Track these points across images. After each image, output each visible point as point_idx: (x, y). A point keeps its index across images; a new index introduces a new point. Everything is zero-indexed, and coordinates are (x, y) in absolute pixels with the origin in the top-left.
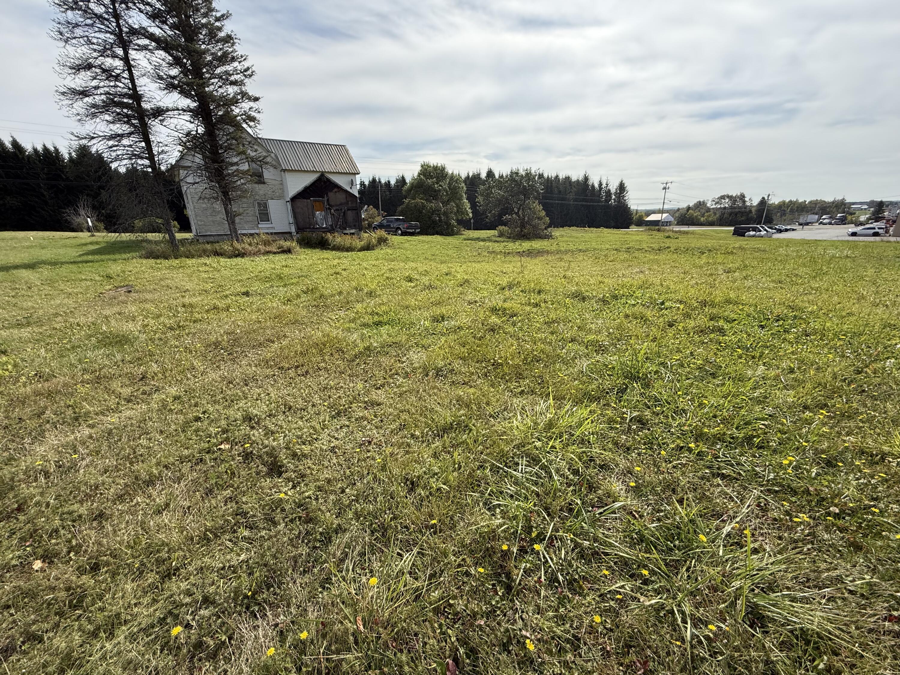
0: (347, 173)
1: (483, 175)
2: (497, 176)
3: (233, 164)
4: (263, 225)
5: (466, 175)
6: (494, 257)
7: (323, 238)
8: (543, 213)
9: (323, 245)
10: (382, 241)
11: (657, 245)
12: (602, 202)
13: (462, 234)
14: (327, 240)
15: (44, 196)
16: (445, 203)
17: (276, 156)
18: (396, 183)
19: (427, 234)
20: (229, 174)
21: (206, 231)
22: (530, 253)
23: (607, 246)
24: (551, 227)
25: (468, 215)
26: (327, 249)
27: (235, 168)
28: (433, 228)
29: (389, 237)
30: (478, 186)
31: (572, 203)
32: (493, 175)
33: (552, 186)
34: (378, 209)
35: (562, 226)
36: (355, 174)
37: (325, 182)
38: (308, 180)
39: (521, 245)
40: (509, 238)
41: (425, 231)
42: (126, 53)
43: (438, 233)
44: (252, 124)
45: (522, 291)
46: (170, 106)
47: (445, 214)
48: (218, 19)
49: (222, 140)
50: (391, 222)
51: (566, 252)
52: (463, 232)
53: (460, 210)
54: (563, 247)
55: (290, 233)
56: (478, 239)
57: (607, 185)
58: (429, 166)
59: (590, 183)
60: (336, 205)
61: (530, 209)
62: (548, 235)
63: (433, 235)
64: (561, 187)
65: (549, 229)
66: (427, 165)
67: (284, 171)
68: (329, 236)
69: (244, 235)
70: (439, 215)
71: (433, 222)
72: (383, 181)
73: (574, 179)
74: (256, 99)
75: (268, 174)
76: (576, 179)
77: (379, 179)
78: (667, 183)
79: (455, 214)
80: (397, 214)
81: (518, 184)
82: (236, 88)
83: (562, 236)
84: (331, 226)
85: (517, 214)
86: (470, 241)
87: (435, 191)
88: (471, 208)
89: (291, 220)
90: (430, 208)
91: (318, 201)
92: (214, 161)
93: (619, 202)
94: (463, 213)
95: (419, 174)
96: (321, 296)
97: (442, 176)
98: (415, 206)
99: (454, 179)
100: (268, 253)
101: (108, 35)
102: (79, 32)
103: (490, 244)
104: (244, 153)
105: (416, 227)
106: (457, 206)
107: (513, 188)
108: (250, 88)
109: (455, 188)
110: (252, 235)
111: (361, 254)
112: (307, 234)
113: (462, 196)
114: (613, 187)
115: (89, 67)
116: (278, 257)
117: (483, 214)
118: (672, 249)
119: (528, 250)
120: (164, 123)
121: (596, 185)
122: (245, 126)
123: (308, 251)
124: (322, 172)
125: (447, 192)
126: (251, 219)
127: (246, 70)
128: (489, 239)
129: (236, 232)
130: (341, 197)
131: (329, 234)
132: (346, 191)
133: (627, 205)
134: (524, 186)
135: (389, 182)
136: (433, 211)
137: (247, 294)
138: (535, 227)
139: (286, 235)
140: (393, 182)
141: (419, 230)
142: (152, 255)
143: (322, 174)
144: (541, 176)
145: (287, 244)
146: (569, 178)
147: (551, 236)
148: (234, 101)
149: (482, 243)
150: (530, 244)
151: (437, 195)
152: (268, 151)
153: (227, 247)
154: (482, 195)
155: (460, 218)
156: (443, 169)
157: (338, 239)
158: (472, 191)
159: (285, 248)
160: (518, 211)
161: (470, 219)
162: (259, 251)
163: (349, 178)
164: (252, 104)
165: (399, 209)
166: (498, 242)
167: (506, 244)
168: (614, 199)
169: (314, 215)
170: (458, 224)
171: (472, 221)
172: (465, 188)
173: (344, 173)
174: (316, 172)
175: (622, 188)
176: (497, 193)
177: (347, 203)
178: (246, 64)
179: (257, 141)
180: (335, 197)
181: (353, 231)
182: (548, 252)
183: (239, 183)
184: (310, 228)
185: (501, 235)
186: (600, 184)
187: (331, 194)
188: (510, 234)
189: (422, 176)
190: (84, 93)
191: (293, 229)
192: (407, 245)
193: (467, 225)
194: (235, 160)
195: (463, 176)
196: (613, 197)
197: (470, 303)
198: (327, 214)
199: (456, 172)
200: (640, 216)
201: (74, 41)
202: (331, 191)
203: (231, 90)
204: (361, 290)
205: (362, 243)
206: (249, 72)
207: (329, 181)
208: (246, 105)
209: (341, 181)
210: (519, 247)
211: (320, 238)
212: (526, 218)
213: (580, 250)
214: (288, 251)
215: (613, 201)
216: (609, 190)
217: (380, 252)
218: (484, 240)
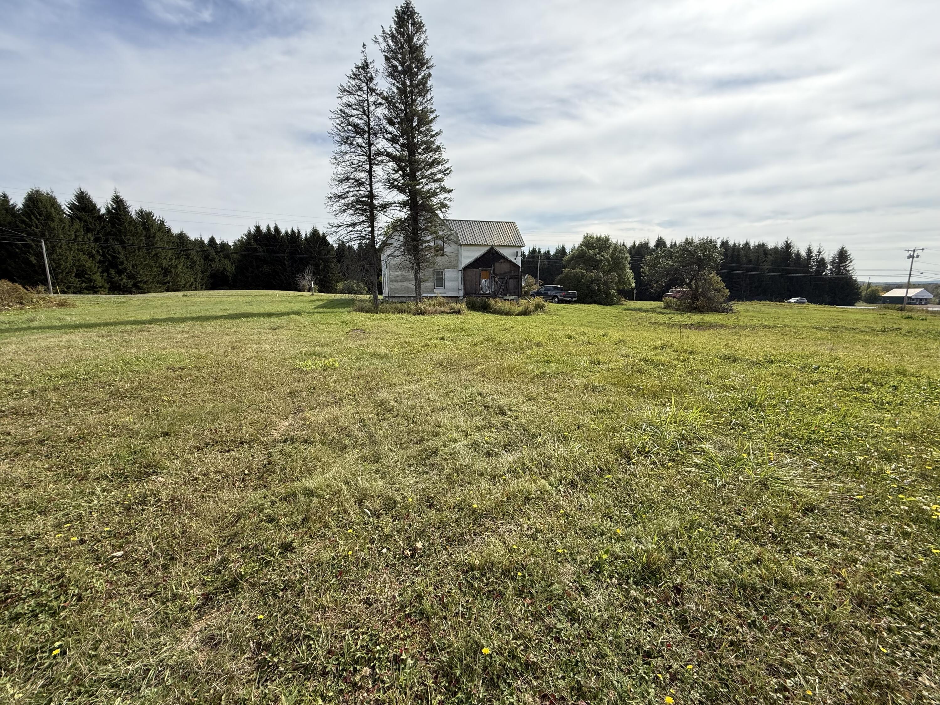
0: (513, 246)
1: (652, 244)
2: (668, 245)
3: (426, 242)
4: (438, 290)
5: (632, 244)
6: (655, 328)
7: (486, 302)
8: (722, 285)
9: (485, 308)
10: (539, 307)
11: (880, 325)
12: (812, 273)
13: (622, 304)
14: (489, 304)
15: (285, 265)
16: (606, 273)
17: (456, 233)
18: (556, 253)
19: (584, 303)
20: (422, 250)
21: (395, 293)
22: (699, 327)
23: (805, 324)
24: (734, 300)
25: (631, 285)
26: (488, 312)
27: (427, 244)
28: (591, 297)
29: (546, 304)
30: (643, 256)
31: (766, 273)
32: (664, 245)
33: (738, 255)
34: (535, 277)
35: (749, 299)
36: (520, 247)
37: (493, 254)
38: (479, 252)
39: (690, 317)
40: (677, 310)
41: (582, 300)
42: (371, 168)
43: (595, 302)
44: (444, 210)
45: (674, 351)
46: (391, 200)
47: (605, 283)
48: (432, 136)
49: (421, 224)
50: (549, 290)
51: (746, 327)
52: (624, 303)
53: (622, 280)
54: (744, 321)
55: (458, 297)
56: (640, 310)
57: (820, 252)
58: (591, 237)
59: (794, 250)
60: (500, 274)
61: (705, 280)
62: (727, 309)
63: (591, 303)
64: (751, 255)
65: (731, 303)
66: (590, 237)
67: (461, 245)
68: (492, 301)
69: (426, 297)
70: (598, 285)
71: (592, 291)
72: (543, 251)
73: (770, 245)
74: (450, 191)
75: (449, 249)
76: (773, 246)
77: (539, 249)
78: (914, 251)
79: (616, 284)
80: (555, 282)
81: (692, 254)
82: (437, 184)
83: (748, 311)
84: (494, 292)
85: (689, 285)
86: (629, 312)
87: (597, 261)
88: (635, 278)
89: (461, 286)
90: (590, 278)
91: (486, 270)
92: (414, 240)
93: (838, 273)
94: (625, 283)
95: (581, 246)
96: (500, 343)
97: (605, 247)
98: (575, 275)
99: (618, 249)
100: (442, 312)
101: (361, 157)
102: (347, 157)
103: (653, 315)
104: (436, 233)
105: (573, 295)
106: (619, 276)
107: (685, 258)
108: (447, 183)
109: (618, 258)
110: (431, 297)
111: (519, 318)
112: (473, 299)
113: (625, 266)
114: (829, 255)
115: (348, 179)
116: (451, 317)
117: (647, 284)
118: (903, 331)
119: (698, 323)
120: (386, 214)
121: (803, 253)
122: (438, 212)
123: (474, 313)
124: (492, 246)
125: (608, 262)
126: (429, 284)
127: (445, 170)
128: (653, 311)
129: (420, 295)
130: (505, 267)
131: (491, 299)
132: (511, 262)
133: (851, 277)
134: (698, 256)
135: (548, 252)
136: (593, 281)
137: (443, 339)
138: (710, 299)
139: (455, 299)
140: (552, 252)
141: (576, 299)
142: (362, 310)
143: (492, 247)
144: (725, 244)
145: (457, 306)
146: (763, 245)
147: (731, 310)
148: (435, 194)
149: (644, 314)
150: (701, 317)
151: (598, 265)
152: (451, 230)
153: (412, 306)
154: (648, 265)
155: (621, 288)
156: (607, 240)
157: (499, 304)
158: (638, 260)
159: (456, 309)
160: (691, 282)
161: (633, 289)
162: (436, 310)
163: (515, 250)
164: (446, 195)
165: (558, 278)
166: (662, 313)
167: (672, 315)
168: (830, 270)
169: (480, 282)
170: (619, 294)
171: (635, 291)
172: (629, 258)
173: (511, 246)
174: (488, 245)
175: (843, 256)
176: (666, 263)
177: (510, 272)
178: (447, 166)
179: (444, 222)
180: (500, 267)
181: (512, 297)
182: (722, 326)
183: (428, 256)
184: (475, 294)
185: (668, 306)
186: (809, 252)
187: (497, 265)
188: (679, 306)
189: (584, 247)
190: (340, 197)
191: (461, 294)
192: (563, 312)
193: (629, 295)
194: (428, 238)
195: (629, 245)
196: (829, 267)
197: (623, 356)
198: (491, 282)
199: (620, 242)
200: (873, 291)
201: (343, 164)
202: (498, 261)
203: (434, 186)
204: (531, 341)
205: (520, 308)
206: (448, 172)
207: (497, 253)
208: (442, 196)
209: (507, 253)
210: (688, 320)
211: (483, 303)
212: (700, 290)
213: (766, 326)
214: (458, 312)
215: (828, 272)
216: (823, 260)
217: (539, 317)
218: (646, 311)
